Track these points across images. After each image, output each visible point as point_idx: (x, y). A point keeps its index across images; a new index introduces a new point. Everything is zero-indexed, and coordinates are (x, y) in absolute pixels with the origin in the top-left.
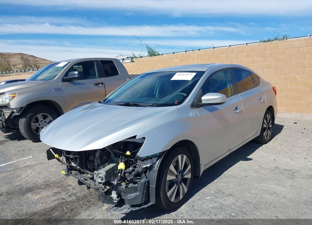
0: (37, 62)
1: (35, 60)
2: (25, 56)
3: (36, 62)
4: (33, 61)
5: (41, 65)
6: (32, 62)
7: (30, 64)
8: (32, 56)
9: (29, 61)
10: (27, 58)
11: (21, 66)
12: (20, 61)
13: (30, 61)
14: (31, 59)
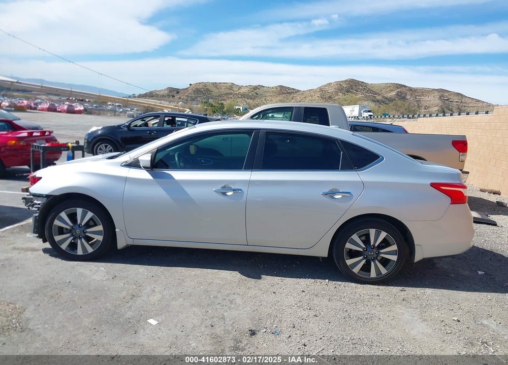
0: (464, 105)
1: (460, 101)
2: (446, 94)
3: (461, 104)
4: (457, 102)
5: (469, 109)
6: (455, 103)
7: (451, 107)
8: (458, 94)
9: (451, 101)
10: (450, 97)
11: (436, 108)
12: (437, 101)
13: (453, 102)
14: (455, 99)
